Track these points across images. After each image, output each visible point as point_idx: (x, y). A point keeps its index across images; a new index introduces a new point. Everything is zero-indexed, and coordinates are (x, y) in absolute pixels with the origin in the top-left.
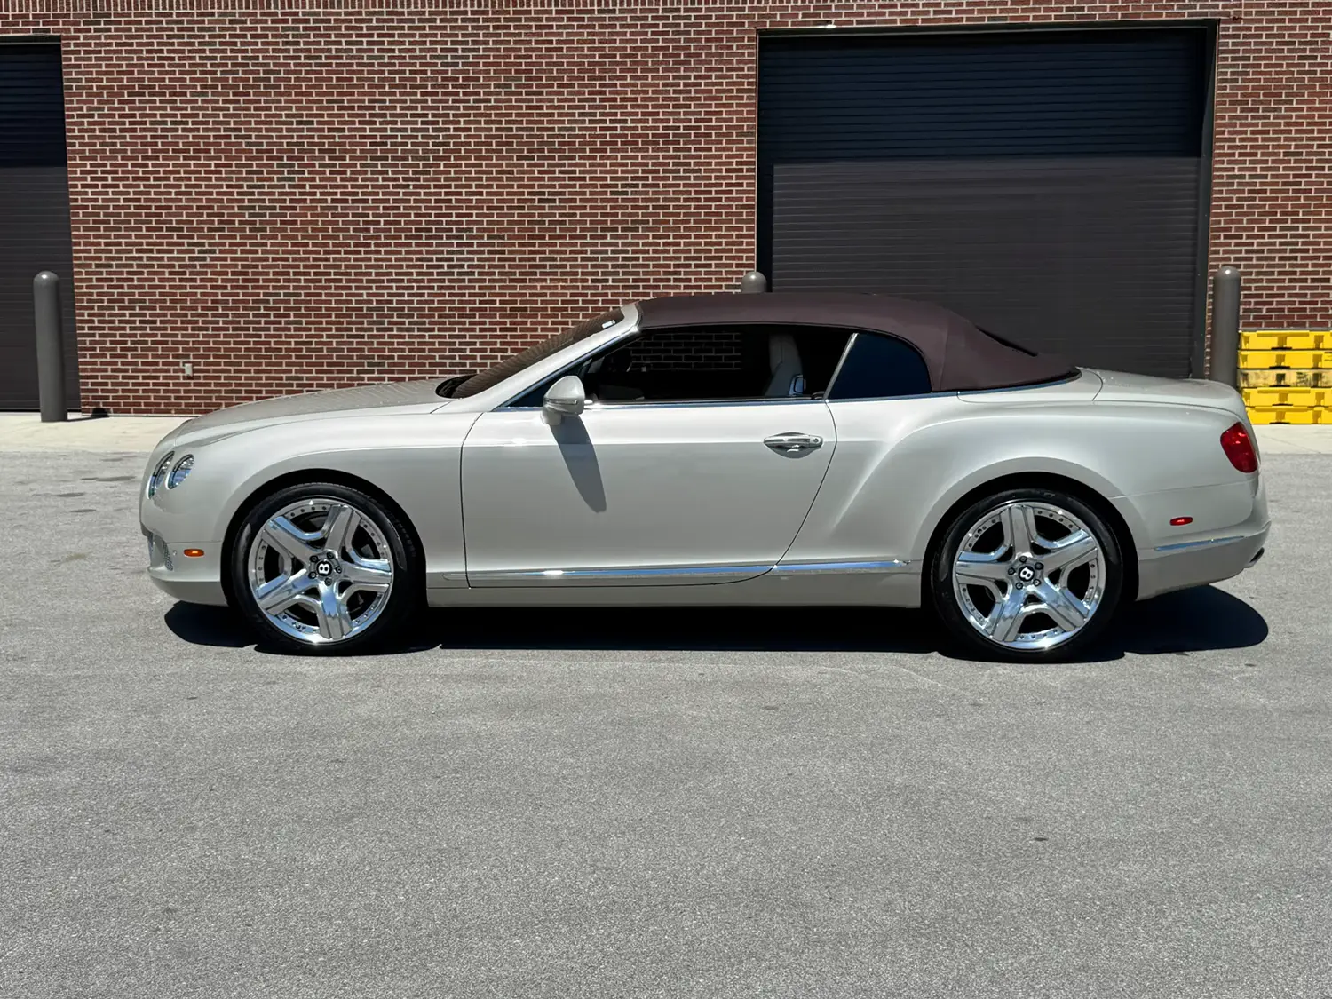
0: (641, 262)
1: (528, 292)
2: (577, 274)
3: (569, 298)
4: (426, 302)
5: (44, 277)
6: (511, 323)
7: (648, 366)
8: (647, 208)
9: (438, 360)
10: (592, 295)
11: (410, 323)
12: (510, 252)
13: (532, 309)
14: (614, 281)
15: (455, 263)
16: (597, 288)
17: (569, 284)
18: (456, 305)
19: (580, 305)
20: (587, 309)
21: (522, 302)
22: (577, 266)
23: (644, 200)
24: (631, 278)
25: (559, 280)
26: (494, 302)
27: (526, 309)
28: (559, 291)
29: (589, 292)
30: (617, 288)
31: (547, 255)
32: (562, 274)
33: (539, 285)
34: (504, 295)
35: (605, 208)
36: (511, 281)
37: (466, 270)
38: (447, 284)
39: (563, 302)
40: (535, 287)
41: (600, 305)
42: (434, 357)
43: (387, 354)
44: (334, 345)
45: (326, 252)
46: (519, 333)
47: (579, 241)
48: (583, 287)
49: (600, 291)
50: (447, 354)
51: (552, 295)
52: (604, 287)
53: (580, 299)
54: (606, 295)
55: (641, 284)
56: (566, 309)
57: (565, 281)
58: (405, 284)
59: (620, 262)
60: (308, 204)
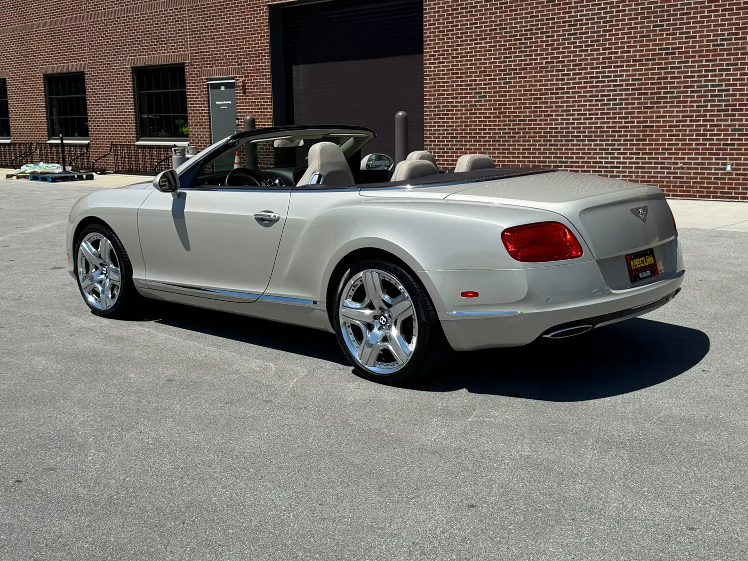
0: (731, 92)
1: (655, 115)
2: (687, 102)
3: (681, 119)
4: (593, 123)
5: (400, 114)
6: (643, 135)
7: (732, 164)
8: (737, 54)
9: (598, 160)
10: (697, 116)
11: (584, 136)
12: (645, 89)
13: (657, 126)
14: (711, 106)
15: (611, 97)
16: (700, 111)
17: (681, 109)
18: (611, 125)
19: (688, 123)
20: (692, 126)
21: (651, 122)
22: (688, 97)
23: (736, 49)
24: (723, 103)
25: (675, 107)
26: (633, 122)
27: (652, 126)
28: (675, 114)
29: (694, 114)
30: (714, 111)
31: (669, 90)
32: (678, 102)
33: (662, 110)
34: (640, 117)
35: (708, 56)
36: (645, 108)
37: (618, 101)
38: (606, 111)
39: (677, 121)
40: (659, 112)
41: (701, 123)
42: (596, 158)
43: (570, 156)
44: (542, 151)
45: (541, 94)
46: (647, 142)
47: (689, 80)
48: (691, 111)
49: (702, 113)
50: (604, 156)
51: (670, 117)
52: (705, 111)
53: (688, 119)
54: (706, 116)
55: (730, 108)
56: (678, 126)
57: (679, 107)
58: (582, 112)
59: (717, 93)
60: (533, 66)
